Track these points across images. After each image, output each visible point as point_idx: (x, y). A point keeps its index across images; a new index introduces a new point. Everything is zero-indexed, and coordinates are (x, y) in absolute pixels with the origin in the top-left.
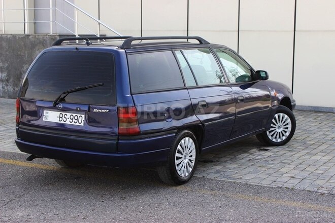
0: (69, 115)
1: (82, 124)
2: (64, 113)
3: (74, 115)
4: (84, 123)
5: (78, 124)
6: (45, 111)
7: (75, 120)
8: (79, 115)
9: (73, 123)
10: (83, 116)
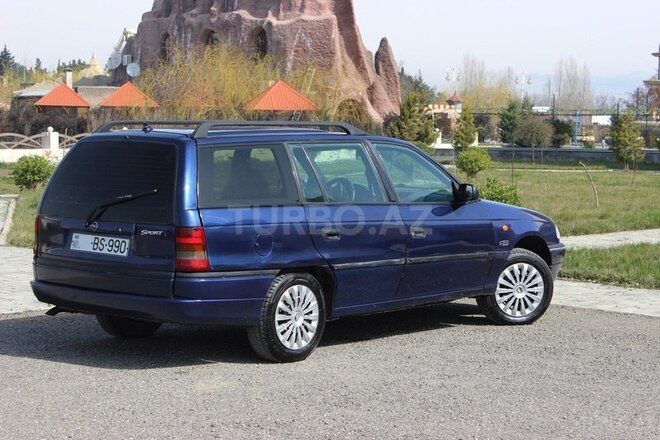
0: (107, 239)
1: (125, 254)
2: (100, 238)
3: (115, 239)
4: (129, 253)
5: (119, 253)
6: (74, 235)
7: (116, 247)
8: (121, 240)
9: (112, 253)
10: (127, 241)
